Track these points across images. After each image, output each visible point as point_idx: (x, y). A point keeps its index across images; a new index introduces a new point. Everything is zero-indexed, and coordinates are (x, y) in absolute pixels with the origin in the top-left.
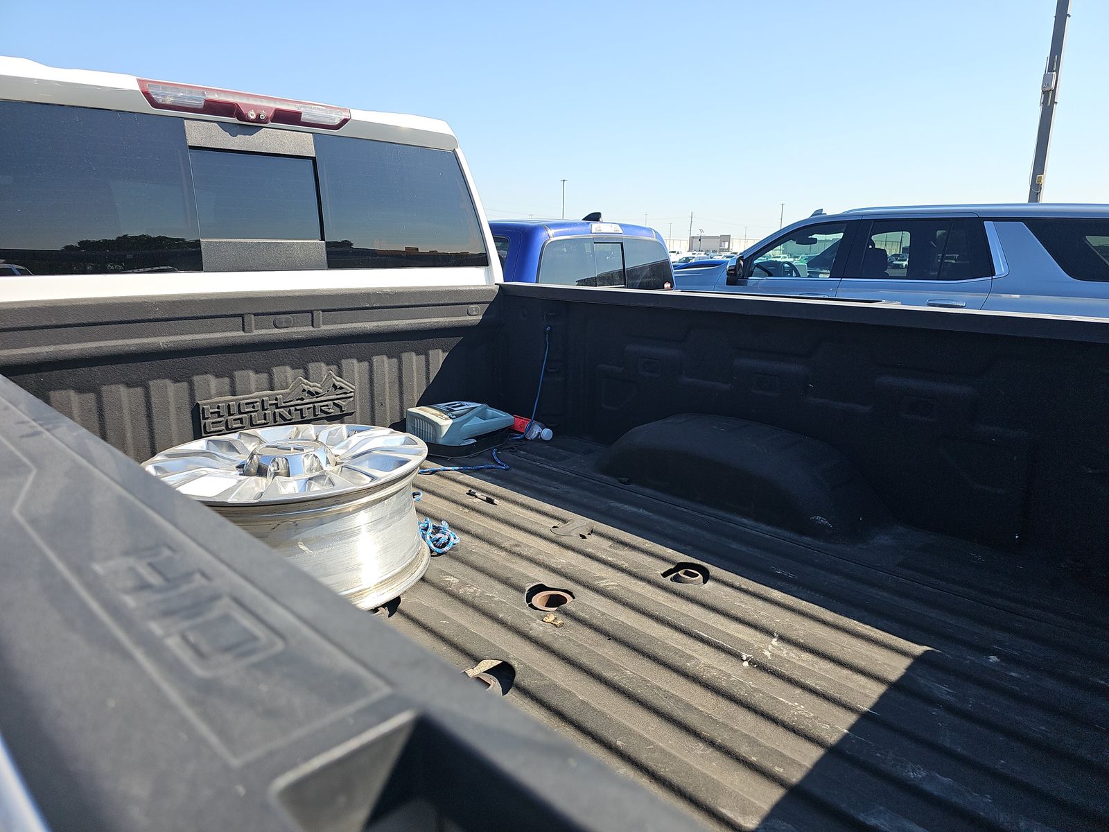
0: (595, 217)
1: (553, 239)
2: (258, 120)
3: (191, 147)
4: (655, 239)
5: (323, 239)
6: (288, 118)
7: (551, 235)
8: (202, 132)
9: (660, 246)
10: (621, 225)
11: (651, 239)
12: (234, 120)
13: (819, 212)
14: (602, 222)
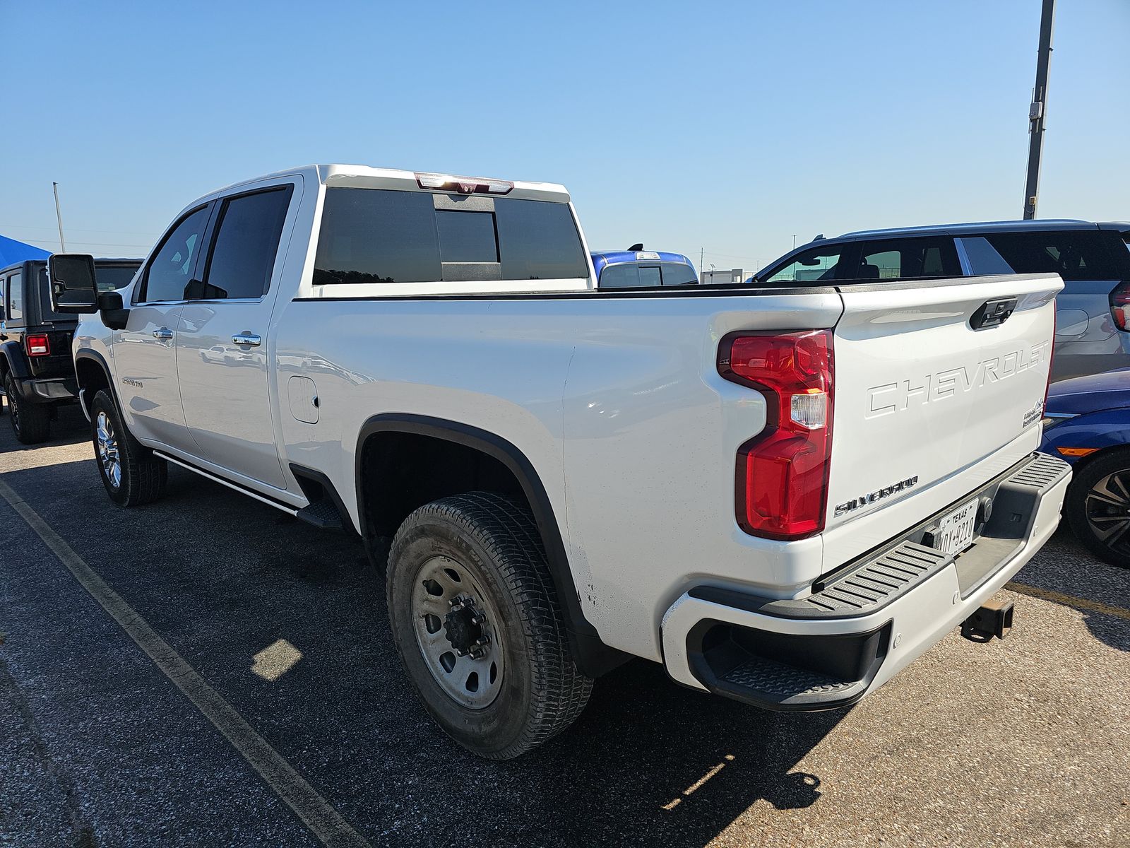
0: (638, 248)
1: (608, 265)
2: (469, 192)
3: (437, 210)
4: (685, 263)
5: (499, 261)
6: (482, 190)
7: (606, 262)
8: (441, 201)
9: (690, 269)
10: (658, 253)
11: (682, 263)
12: (456, 193)
13: (820, 237)
14: (644, 251)
